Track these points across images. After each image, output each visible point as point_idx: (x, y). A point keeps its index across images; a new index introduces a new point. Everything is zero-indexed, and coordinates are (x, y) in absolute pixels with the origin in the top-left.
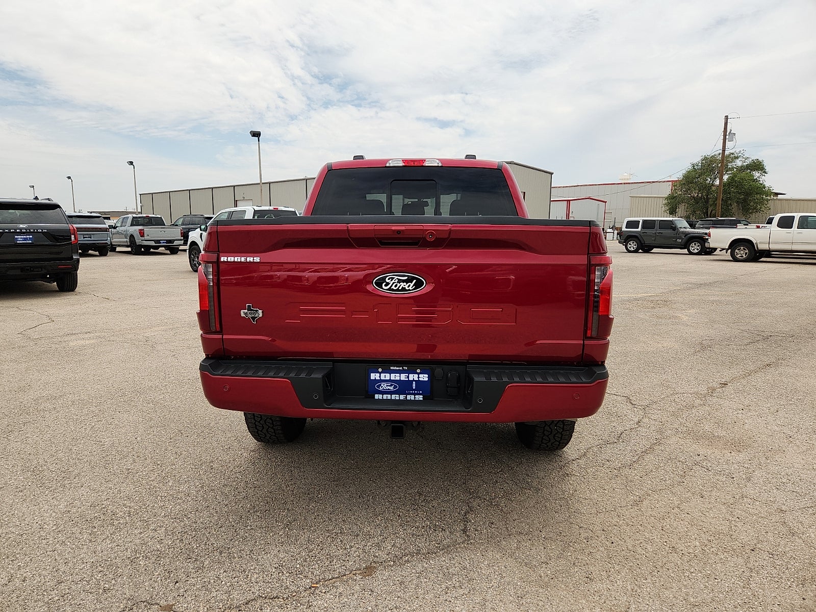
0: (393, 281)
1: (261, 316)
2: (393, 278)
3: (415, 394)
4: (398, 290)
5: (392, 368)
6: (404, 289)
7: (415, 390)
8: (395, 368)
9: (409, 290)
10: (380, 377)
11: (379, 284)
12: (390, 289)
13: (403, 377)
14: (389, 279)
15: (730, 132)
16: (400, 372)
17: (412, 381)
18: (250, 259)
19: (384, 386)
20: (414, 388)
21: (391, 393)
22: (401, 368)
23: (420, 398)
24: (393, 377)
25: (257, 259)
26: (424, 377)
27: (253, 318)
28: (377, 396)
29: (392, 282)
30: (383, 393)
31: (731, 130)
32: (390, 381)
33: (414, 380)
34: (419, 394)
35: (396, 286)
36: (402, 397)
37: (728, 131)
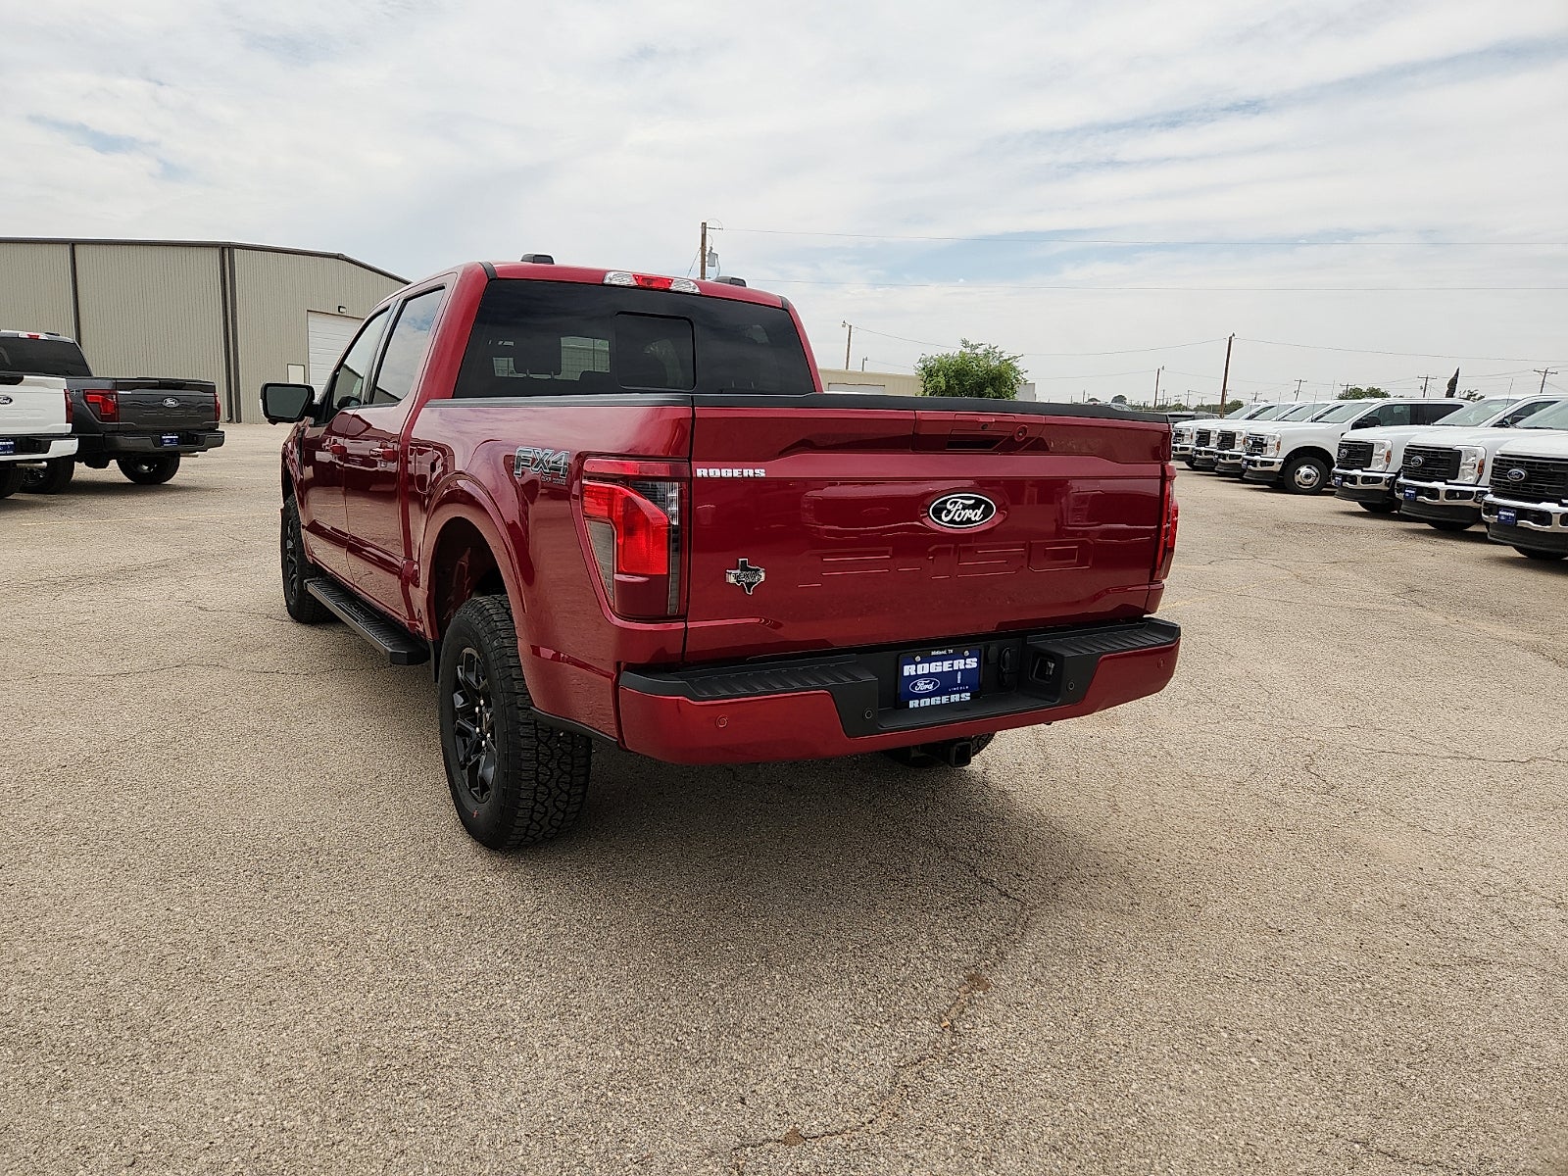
0: (956, 507)
1: (763, 579)
2: (956, 502)
3: (960, 692)
4: (961, 523)
5: (933, 653)
6: (969, 520)
7: (959, 685)
8: (937, 653)
9: (976, 522)
10: (916, 671)
11: (938, 512)
12: (952, 521)
13: (946, 666)
14: (951, 504)
15: (710, 251)
16: (942, 658)
17: (957, 671)
18: (748, 473)
19: (922, 686)
20: (959, 682)
21: (930, 695)
22: (944, 652)
23: (966, 696)
24: (935, 667)
25: (761, 473)
26: (972, 663)
27: (750, 585)
28: (913, 704)
29: (955, 509)
30: (919, 697)
31: (711, 248)
32: (930, 675)
33: (959, 670)
34: (966, 691)
35: (959, 517)
36: (944, 699)
37: (708, 249)
